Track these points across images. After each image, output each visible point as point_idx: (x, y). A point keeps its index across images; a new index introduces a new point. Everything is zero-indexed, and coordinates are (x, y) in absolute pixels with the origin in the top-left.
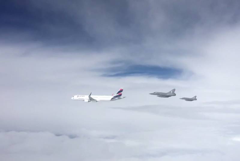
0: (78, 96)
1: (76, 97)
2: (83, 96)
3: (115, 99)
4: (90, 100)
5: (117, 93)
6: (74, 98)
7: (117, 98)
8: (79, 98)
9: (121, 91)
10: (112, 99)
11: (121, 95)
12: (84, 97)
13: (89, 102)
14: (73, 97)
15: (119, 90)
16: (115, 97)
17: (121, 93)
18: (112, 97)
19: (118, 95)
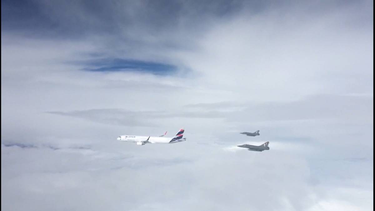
0: (127, 137)
1: (123, 138)
2: (133, 136)
3: (175, 141)
4: (144, 143)
5: (177, 135)
6: (121, 139)
7: (177, 141)
8: (127, 138)
9: (182, 132)
10: (171, 141)
11: (181, 137)
12: (134, 138)
13: (142, 145)
14: (120, 137)
15: (179, 131)
16: (174, 138)
17: (182, 134)
18: (171, 139)
19: (178, 136)
